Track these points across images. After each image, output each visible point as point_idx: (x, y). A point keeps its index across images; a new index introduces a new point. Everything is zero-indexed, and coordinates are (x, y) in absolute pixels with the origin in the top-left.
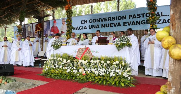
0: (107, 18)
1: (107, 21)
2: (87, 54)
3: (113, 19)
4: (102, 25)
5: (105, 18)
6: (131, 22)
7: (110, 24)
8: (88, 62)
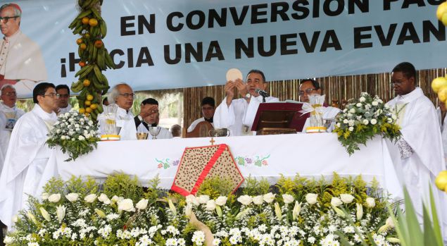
0: (265, 6)
1: (265, 21)
2: (219, 173)
3: (300, 13)
4: (239, 43)
5: (255, 8)
6: (393, 27)
7: (284, 38)
8: (227, 204)
